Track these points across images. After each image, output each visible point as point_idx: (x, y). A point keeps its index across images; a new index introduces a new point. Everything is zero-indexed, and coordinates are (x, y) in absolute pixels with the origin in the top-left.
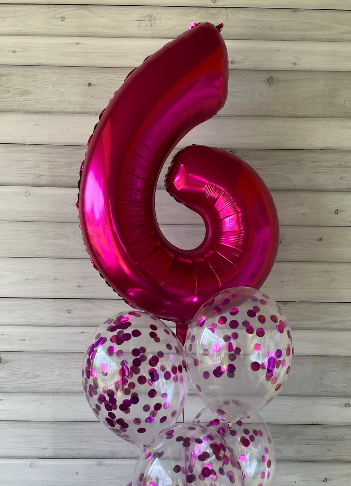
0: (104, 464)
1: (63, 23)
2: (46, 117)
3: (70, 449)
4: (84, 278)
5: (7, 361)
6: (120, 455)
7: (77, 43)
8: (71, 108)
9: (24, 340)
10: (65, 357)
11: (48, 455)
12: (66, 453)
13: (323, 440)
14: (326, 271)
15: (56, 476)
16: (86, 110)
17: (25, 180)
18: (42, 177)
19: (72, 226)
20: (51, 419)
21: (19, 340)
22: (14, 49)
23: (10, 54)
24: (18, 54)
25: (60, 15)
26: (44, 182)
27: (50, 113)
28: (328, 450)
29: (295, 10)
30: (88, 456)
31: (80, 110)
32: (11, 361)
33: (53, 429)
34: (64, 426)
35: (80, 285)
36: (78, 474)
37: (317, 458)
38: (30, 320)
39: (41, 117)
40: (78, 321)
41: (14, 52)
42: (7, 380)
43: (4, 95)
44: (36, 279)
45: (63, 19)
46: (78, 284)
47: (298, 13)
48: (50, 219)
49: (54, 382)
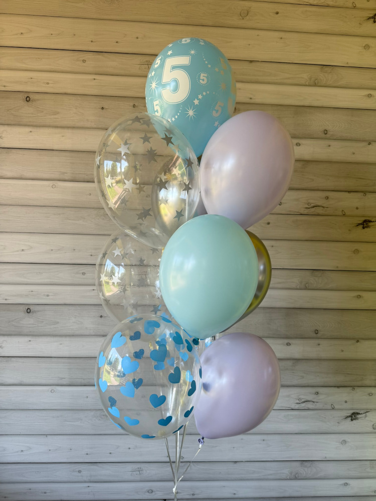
1: (84, 64)
2: (70, 131)
3: (81, 378)
5: (34, 312)
7: (94, 79)
8: (88, 125)
9: (48, 296)
10: (79, 309)
11: (65, 383)
12: (79, 381)
15: (71, 399)
16: (100, 126)
17: (52, 176)
18: (66, 174)
19: (87, 210)
20: (67, 356)
21: (44, 295)
22: (48, 81)
23: (44, 85)
24: (50, 85)
25: (83, 59)
26: (67, 178)
27: (73, 128)
29: (251, 61)
31: (95, 126)
32: (38, 311)
33: (69, 363)
34: (78, 360)
36: (87, 397)
38: (53, 280)
39: (66, 131)
40: (89, 281)
41: (48, 83)
42: (34, 326)
43: (39, 114)
44: (59, 250)
45: (84, 61)
47: (253, 64)
48: (72, 205)
49: (71, 327)
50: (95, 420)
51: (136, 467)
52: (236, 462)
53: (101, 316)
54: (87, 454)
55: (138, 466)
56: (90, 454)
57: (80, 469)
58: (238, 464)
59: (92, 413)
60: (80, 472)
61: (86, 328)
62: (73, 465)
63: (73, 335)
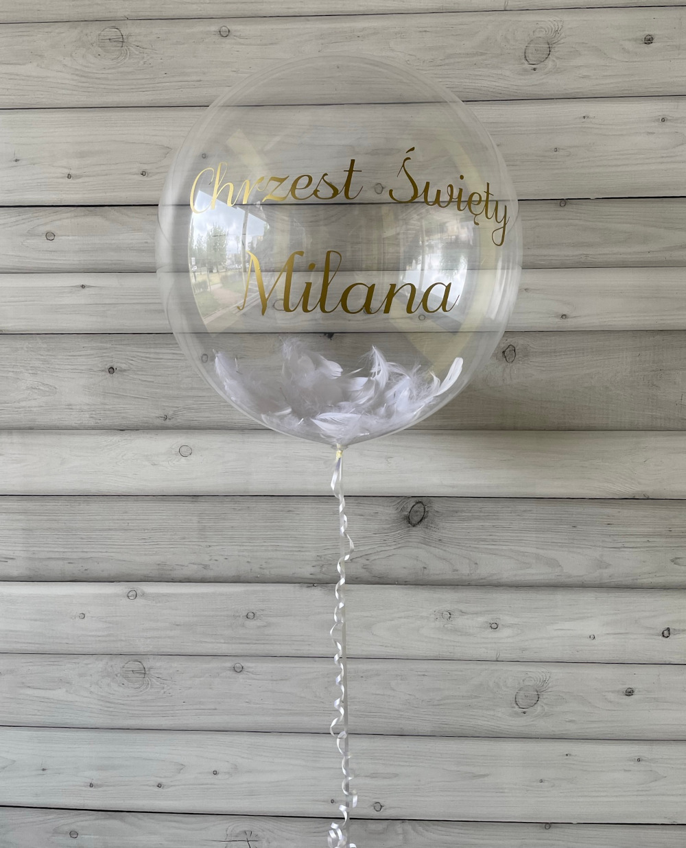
0: (144, 595)
3: (63, 559)
4: (82, 155)
6: (178, 573)
10: (45, 346)
11: (15, 573)
12: (57, 567)
13: (660, 535)
14: (663, 120)
15: (36, 620)
19: (49, 30)
28: (672, 561)
30: (105, 574)
33: (25, 512)
34: (50, 505)
35: (72, 172)
36: (83, 616)
37: (647, 580)
40: (73, 260)
46: (67, 171)
49: (23, 404)
50: (109, 685)
51: (238, 830)
52: (548, 825)
53: (112, 370)
54: (91, 785)
55: (245, 825)
56: (100, 786)
57: (73, 827)
58: (554, 832)
59: (99, 665)
60: (73, 834)
61: (70, 406)
62: (52, 815)
63: (31, 428)
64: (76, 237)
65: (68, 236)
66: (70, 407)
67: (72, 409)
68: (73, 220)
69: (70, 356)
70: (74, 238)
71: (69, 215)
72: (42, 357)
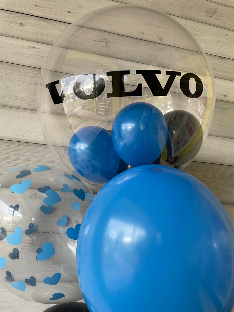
35: (38, 5)
46: (36, 4)
64: (35, 28)
65: (31, 26)
66: (16, 97)
67: (17, 98)
68: (34, 21)
69: (20, 75)
70: (33, 28)
71: (33, 19)
72: (6, 73)
